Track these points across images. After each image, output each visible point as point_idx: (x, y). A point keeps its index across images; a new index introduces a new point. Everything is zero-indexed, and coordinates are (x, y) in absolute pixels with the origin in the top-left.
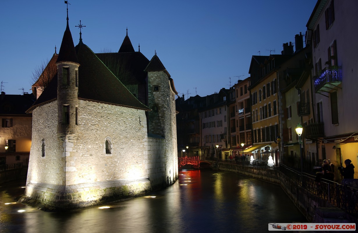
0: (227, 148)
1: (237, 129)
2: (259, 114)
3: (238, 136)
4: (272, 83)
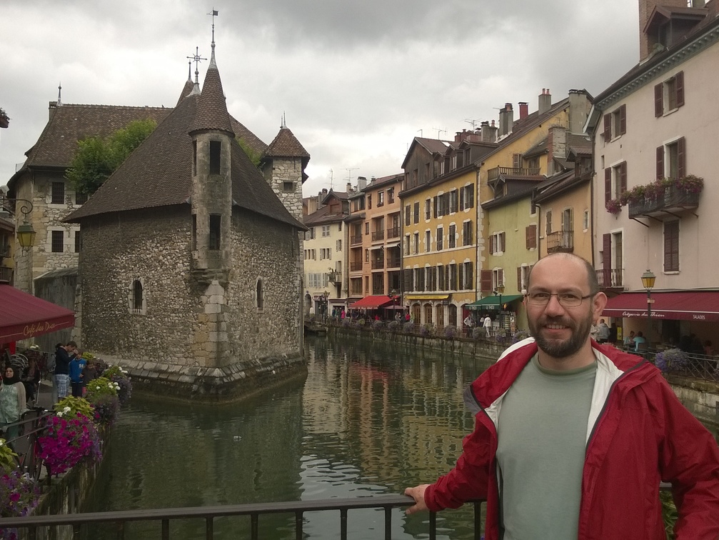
0: (340, 297)
1: (367, 265)
2: (422, 241)
3: (367, 277)
4: (462, 189)
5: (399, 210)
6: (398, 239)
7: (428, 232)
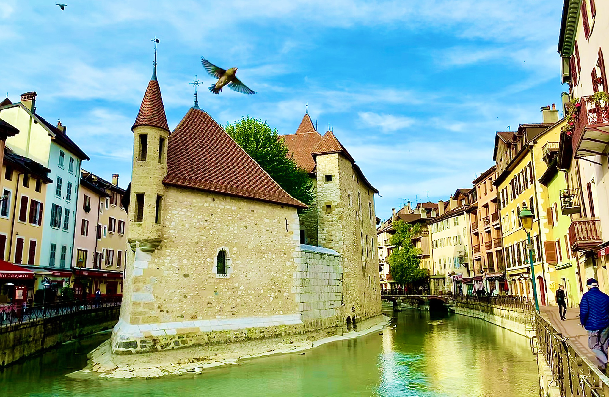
0: (469, 276)
1: (483, 248)
3: (484, 258)
4: (526, 168)
5: (495, 196)
6: (498, 221)
7: (513, 212)
